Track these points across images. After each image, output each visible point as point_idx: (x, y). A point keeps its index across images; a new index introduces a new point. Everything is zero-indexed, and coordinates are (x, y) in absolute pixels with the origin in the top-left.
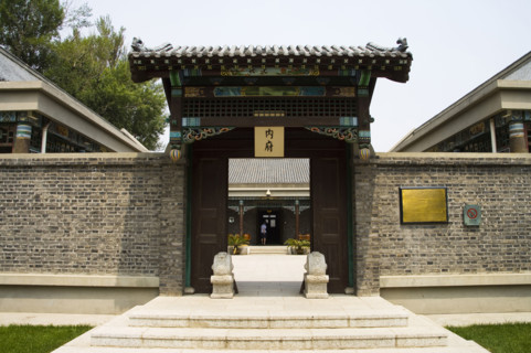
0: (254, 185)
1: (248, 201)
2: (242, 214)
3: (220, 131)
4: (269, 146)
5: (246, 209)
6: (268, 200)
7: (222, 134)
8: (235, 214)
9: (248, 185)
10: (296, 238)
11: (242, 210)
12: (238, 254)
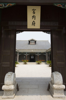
0: (29, 50)
1: (28, 53)
2: (27, 56)
3: (7, 6)
4: (34, 24)
5: (28, 54)
6: (32, 53)
7: (9, 7)
8: (25, 56)
9: (28, 50)
10: (38, 61)
11: (27, 55)
12: (26, 64)
